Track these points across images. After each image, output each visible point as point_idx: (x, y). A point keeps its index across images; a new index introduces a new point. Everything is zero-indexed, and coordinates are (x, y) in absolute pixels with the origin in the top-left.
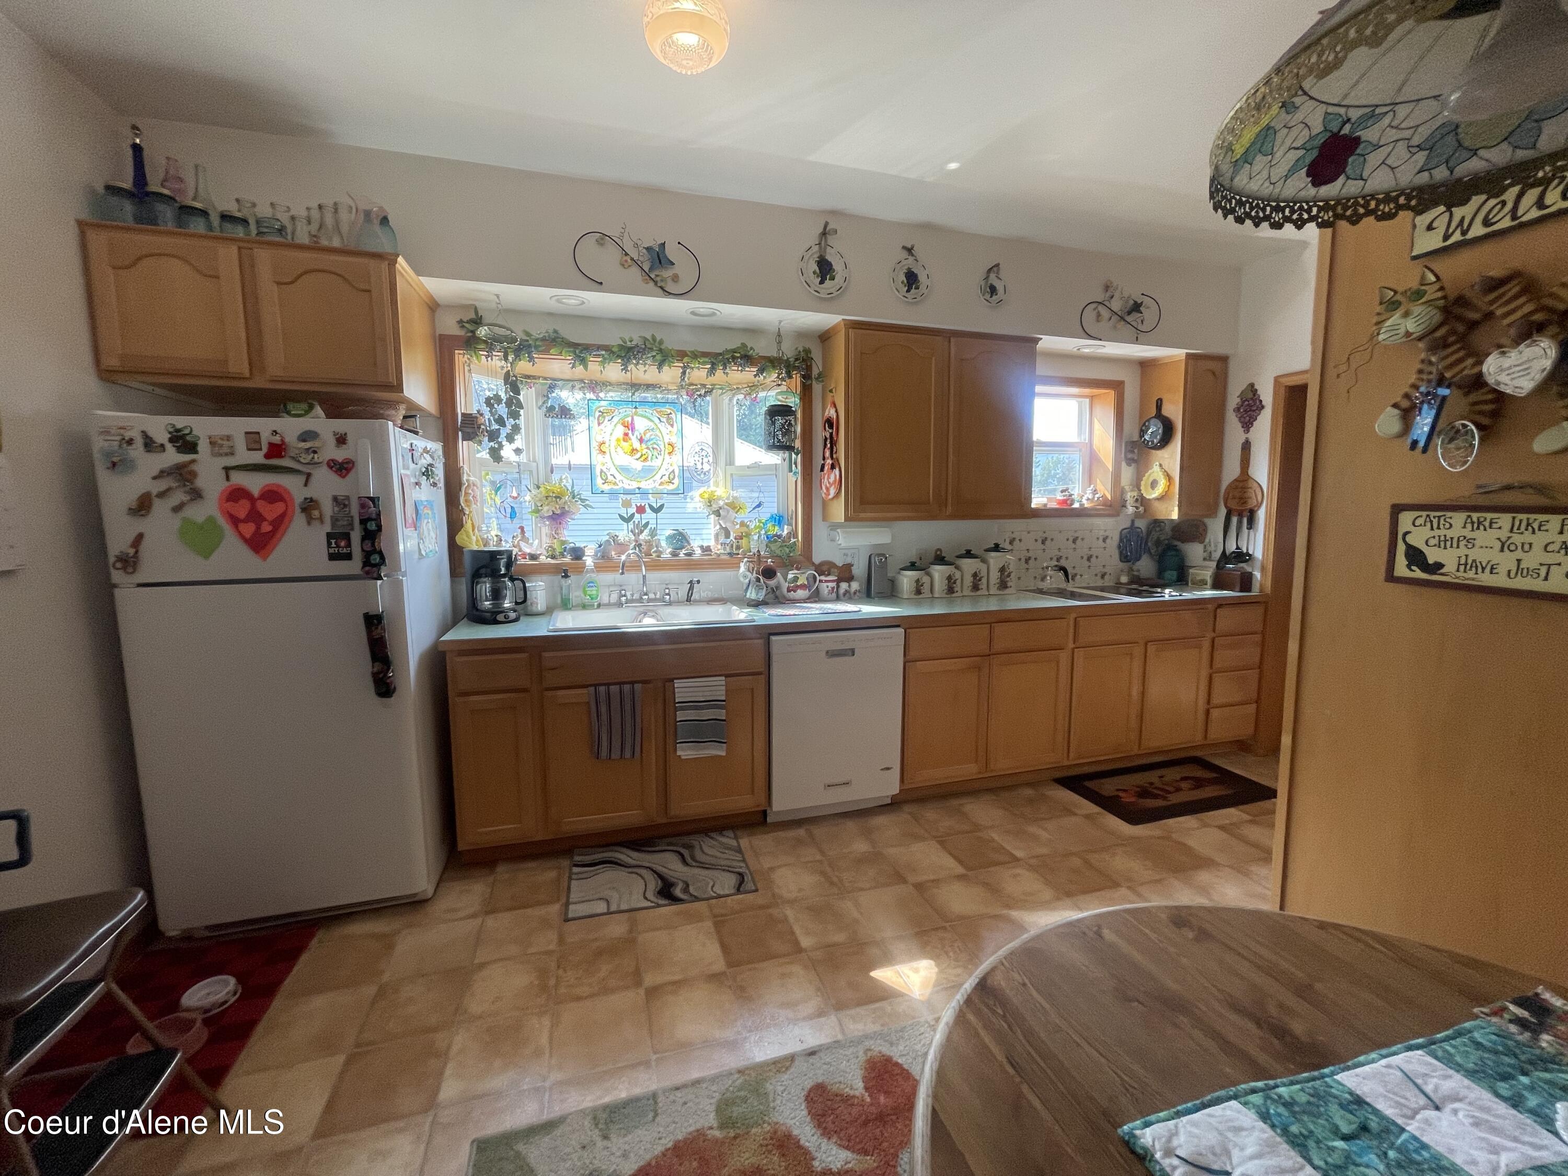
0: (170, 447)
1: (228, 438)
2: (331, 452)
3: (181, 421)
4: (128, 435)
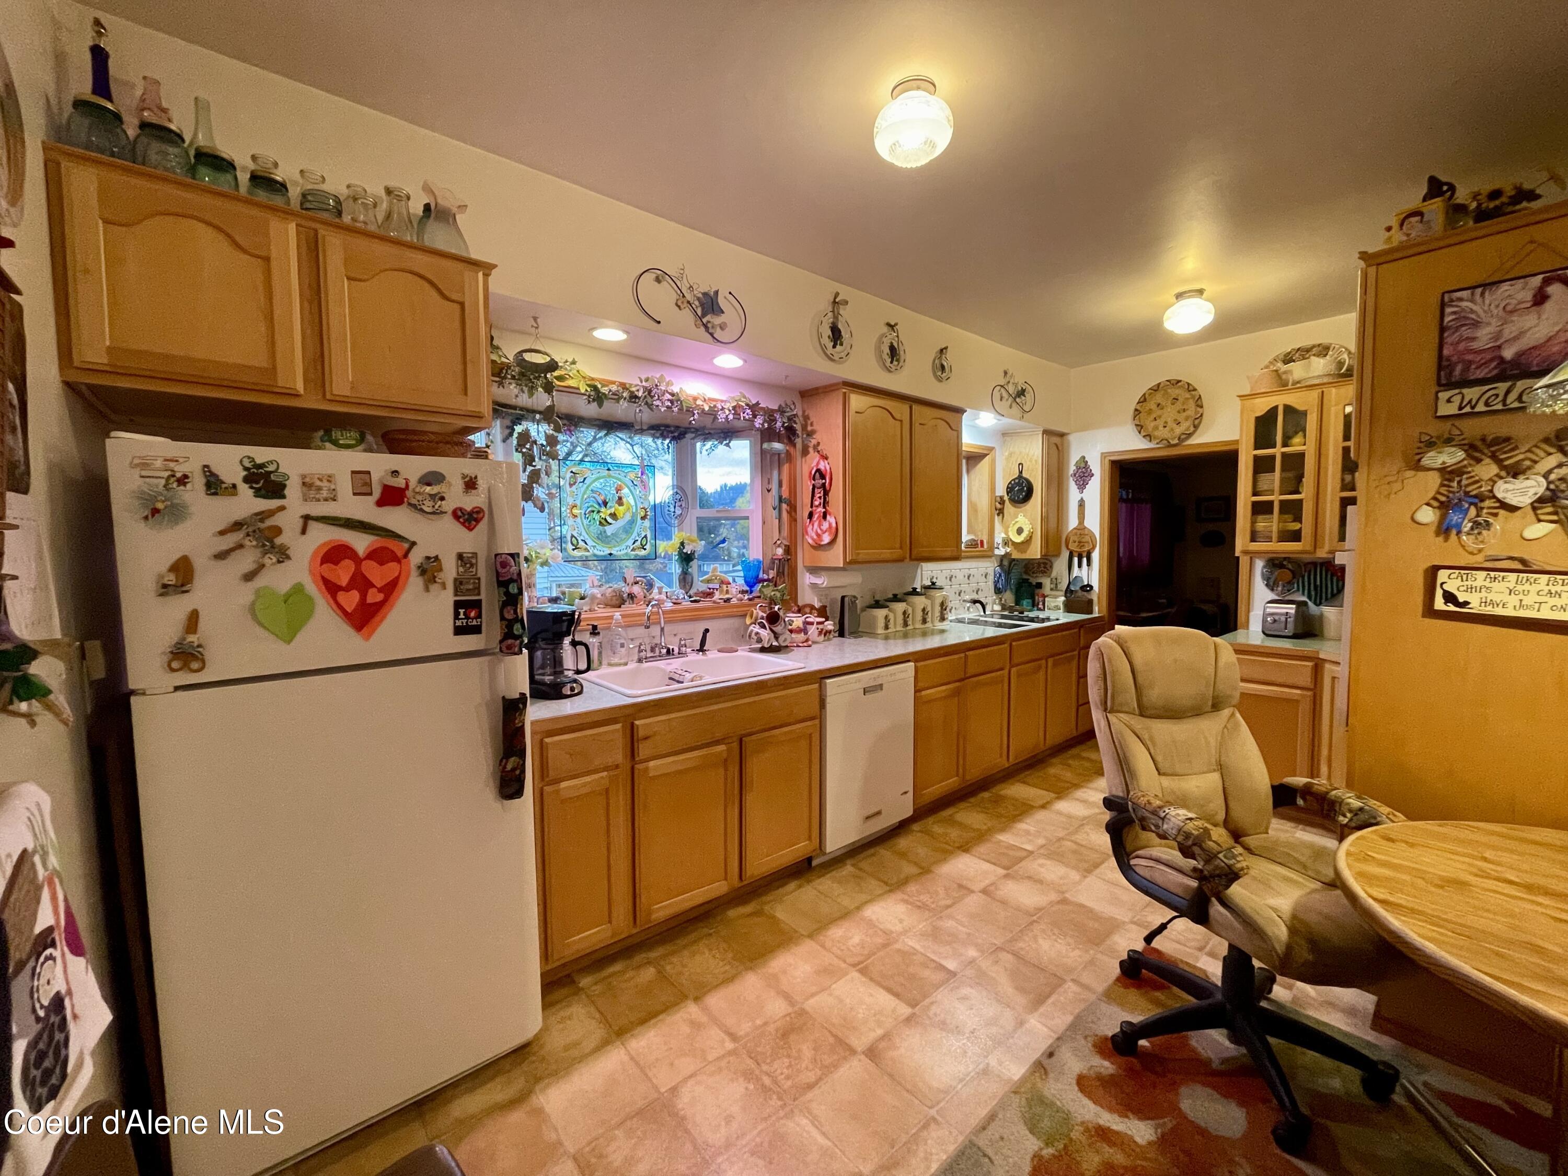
0: (245, 490)
1: (330, 478)
2: (456, 498)
3: (262, 454)
4: (180, 470)
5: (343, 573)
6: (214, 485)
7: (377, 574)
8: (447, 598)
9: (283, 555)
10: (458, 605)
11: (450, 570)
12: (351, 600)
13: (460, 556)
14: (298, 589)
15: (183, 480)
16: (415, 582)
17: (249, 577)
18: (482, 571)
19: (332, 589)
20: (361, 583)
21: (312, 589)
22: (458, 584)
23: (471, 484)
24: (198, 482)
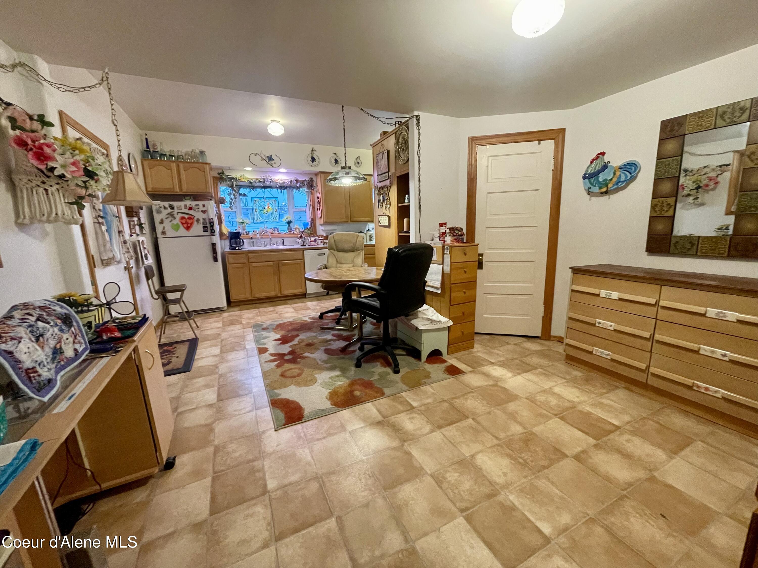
0: (169, 208)
1: (181, 206)
2: (201, 208)
3: (171, 203)
4: (161, 206)
5: (184, 221)
6: (165, 208)
7: (190, 221)
8: (201, 226)
9: (175, 218)
10: (203, 227)
11: (201, 221)
12: (185, 225)
13: (203, 218)
14: (178, 224)
15: (161, 207)
16: (195, 223)
17: (171, 221)
18: (207, 221)
19: (182, 224)
20: (187, 223)
21: (180, 224)
22: (203, 223)
23: (204, 206)
24: (163, 207)
